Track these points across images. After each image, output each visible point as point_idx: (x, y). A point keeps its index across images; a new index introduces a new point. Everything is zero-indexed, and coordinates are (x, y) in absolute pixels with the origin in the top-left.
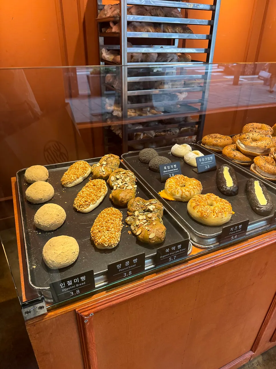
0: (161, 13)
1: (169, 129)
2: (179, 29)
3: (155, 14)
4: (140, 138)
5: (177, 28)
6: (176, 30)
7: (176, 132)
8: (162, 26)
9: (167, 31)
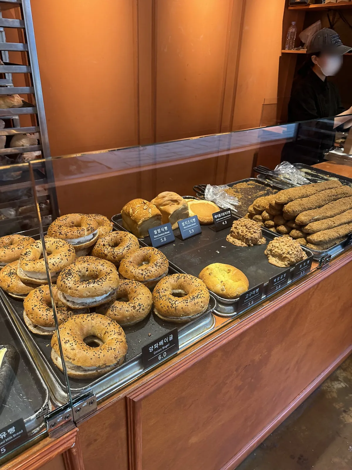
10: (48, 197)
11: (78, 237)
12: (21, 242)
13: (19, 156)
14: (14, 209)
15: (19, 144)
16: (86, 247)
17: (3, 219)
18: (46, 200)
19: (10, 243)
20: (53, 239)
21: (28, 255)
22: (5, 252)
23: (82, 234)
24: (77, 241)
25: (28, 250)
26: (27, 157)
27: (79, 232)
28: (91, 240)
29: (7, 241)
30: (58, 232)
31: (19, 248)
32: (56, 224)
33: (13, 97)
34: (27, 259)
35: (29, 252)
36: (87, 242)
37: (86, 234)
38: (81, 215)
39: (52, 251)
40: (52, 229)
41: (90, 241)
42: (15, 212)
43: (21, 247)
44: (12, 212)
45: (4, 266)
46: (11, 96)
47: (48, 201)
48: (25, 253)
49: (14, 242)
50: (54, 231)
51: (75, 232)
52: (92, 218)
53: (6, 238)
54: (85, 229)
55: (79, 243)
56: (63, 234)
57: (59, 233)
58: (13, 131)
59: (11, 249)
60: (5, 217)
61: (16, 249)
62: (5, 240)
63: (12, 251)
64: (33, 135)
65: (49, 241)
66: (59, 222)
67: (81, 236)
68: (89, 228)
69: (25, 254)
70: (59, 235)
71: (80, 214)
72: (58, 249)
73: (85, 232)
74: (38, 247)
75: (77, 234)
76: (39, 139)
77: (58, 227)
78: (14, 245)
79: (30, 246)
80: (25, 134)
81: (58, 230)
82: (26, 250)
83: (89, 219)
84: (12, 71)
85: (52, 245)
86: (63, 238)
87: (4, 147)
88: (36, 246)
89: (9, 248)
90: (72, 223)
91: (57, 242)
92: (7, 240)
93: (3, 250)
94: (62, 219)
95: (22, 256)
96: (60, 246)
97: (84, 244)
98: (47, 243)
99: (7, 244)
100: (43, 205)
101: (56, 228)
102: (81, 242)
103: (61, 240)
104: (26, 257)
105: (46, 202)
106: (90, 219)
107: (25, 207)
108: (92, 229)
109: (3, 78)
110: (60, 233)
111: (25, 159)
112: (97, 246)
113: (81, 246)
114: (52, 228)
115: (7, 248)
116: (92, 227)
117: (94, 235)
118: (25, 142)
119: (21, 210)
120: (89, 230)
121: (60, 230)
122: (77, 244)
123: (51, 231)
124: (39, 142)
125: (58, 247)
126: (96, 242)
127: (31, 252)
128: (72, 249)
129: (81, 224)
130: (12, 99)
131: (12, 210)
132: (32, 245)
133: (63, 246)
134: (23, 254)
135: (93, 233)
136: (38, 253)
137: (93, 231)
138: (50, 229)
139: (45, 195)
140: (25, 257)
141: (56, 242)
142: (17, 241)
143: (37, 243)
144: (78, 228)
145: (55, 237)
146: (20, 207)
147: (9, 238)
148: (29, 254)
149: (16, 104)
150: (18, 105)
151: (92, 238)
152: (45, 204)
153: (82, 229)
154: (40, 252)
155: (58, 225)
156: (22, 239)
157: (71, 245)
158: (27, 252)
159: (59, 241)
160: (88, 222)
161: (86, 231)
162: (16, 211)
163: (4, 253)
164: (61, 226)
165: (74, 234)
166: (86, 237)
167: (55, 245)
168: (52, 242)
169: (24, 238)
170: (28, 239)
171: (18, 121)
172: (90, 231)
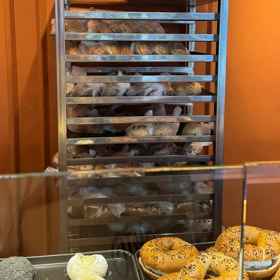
0: (126, 27)
1: (155, 202)
2: (160, 48)
3: (117, 30)
4: (96, 216)
5: (157, 48)
6: (156, 50)
7: (168, 210)
8: (133, 44)
9: (139, 51)
10: (212, 196)
11: (254, 260)
12: (182, 250)
13: (186, 145)
14: (173, 204)
15: (192, 132)
16: (262, 276)
17: (160, 213)
18: (209, 200)
19: (169, 247)
20: (223, 255)
21: (192, 270)
22: (163, 257)
23: (259, 257)
24: (250, 264)
25: (193, 263)
26: (195, 146)
27: (255, 254)
28: (268, 267)
29: (167, 245)
30: (229, 247)
31: (180, 257)
32: (227, 236)
33: (194, 85)
34: (190, 276)
35: (194, 267)
36: (264, 269)
37: (264, 258)
38: (258, 230)
39: (220, 272)
40: (221, 242)
41: (267, 269)
42: (173, 207)
43: (182, 256)
44: (171, 208)
45: (161, 276)
46: (191, 83)
47: (211, 201)
48: (190, 266)
49: (174, 247)
50: (224, 245)
51: (250, 252)
52: (273, 237)
53: (166, 240)
54: (264, 250)
55: (253, 268)
56: (235, 251)
57: (230, 249)
58: (188, 119)
59: (171, 256)
60: (162, 212)
61: (177, 257)
62: (164, 242)
63: (172, 259)
64: (207, 124)
65: (218, 257)
66: (231, 234)
67: (257, 259)
68: (269, 251)
69: (190, 268)
70: (230, 251)
71: (257, 228)
72: (229, 271)
73: (262, 254)
74: (205, 262)
75: (252, 255)
76: (213, 129)
77: (229, 241)
78: (174, 251)
79: (195, 258)
80: (199, 123)
81: (230, 244)
82: (191, 263)
83: (269, 237)
84: (194, 61)
85: (222, 263)
86: (234, 257)
87: (176, 134)
88: (202, 260)
89: (169, 253)
90: (246, 239)
91: (228, 261)
92: (167, 242)
93: (162, 255)
94: (234, 231)
95: (185, 269)
96: (231, 267)
97: (260, 271)
98: (215, 258)
99: (166, 248)
100: (205, 205)
101: (226, 242)
102: (255, 268)
103: (233, 259)
104: (190, 272)
105: (209, 203)
106: (271, 237)
107: (185, 204)
108: (273, 253)
109: (185, 66)
110: (232, 249)
111: (192, 148)
112: (276, 278)
113: (256, 273)
114: (222, 240)
115: (166, 253)
116: (273, 250)
117: (274, 262)
118: (198, 131)
119: (180, 207)
120: (268, 253)
121: (231, 245)
122: (249, 269)
123: (220, 244)
124: (213, 133)
125: (229, 268)
126: (275, 273)
127: (196, 266)
128: (246, 275)
129: (259, 242)
130: (193, 87)
131: (170, 204)
132: (198, 258)
133: (235, 269)
134: (187, 266)
135: (272, 259)
136: (203, 270)
137: (273, 256)
138: (219, 241)
139: (210, 193)
140: (188, 272)
141: (226, 261)
142: (178, 246)
143: (204, 256)
144: (254, 248)
145: (225, 252)
146: (179, 202)
147: (170, 241)
148: (194, 269)
149: (195, 91)
150: (197, 93)
151: (271, 266)
152: (207, 204)
153: (259, 250)
154: (206, 269)
155: (230, 237)
156: (184, 246)
157: (245, 269)
158: (191, 266)
159: (230, 260)
160: (267, 242)
161: (264, 254)
162: (175, 206)
163: (163, 259)
164: (233, 240)
165: (248, 254)
166: (263, 262)
167: (225, 264)
168: (222, 259)
169: (186, 245)
170: (190, 247)
171: (192, 108)
172: (269, 255)
